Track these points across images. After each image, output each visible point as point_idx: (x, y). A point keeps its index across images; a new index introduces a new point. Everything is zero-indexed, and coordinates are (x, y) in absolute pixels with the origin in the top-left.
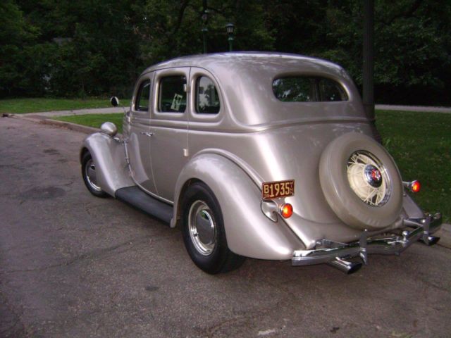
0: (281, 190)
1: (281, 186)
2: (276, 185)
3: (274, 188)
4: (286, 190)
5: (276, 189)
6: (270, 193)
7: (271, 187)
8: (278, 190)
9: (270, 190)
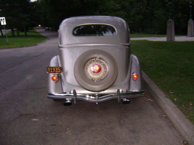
0: (56, 70)
1: (55, 69)
2: (53, 68)
3: (52, 69)
4: (58, 70)
5: (53, 69)
6: (51, 71)
7: (51, 69)
8: (54, 70)
9: (51, 70)
